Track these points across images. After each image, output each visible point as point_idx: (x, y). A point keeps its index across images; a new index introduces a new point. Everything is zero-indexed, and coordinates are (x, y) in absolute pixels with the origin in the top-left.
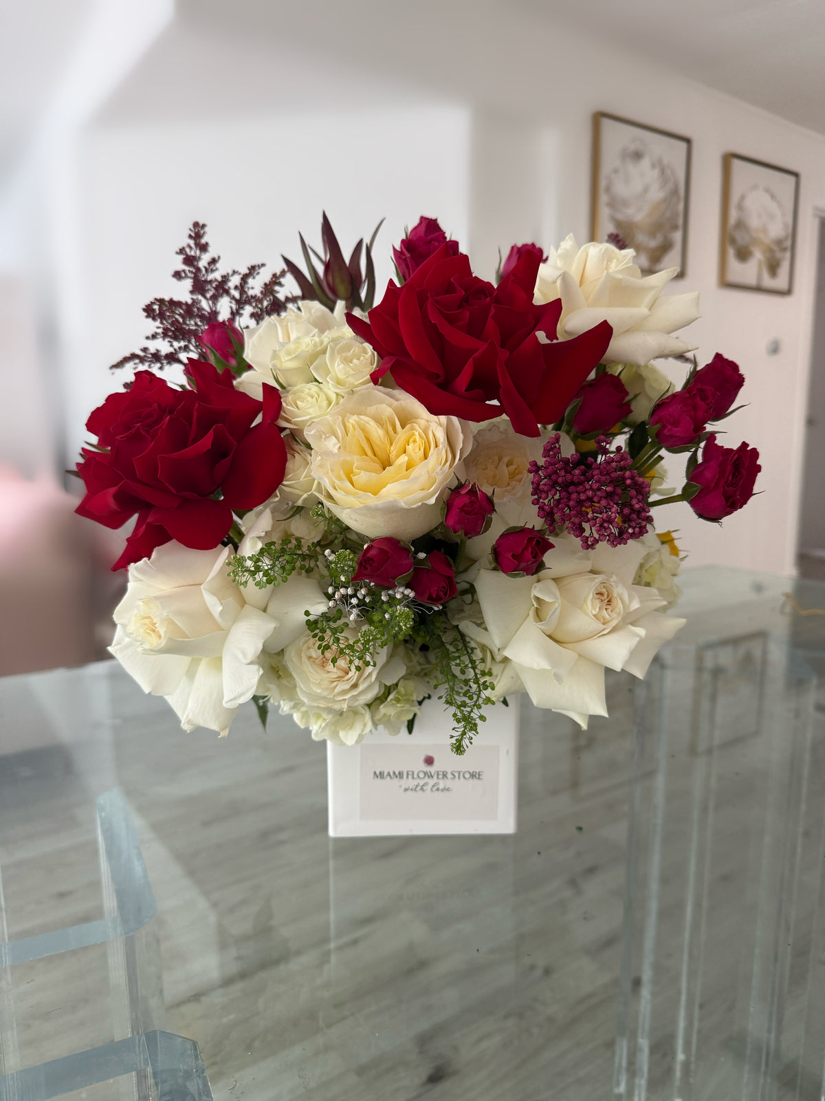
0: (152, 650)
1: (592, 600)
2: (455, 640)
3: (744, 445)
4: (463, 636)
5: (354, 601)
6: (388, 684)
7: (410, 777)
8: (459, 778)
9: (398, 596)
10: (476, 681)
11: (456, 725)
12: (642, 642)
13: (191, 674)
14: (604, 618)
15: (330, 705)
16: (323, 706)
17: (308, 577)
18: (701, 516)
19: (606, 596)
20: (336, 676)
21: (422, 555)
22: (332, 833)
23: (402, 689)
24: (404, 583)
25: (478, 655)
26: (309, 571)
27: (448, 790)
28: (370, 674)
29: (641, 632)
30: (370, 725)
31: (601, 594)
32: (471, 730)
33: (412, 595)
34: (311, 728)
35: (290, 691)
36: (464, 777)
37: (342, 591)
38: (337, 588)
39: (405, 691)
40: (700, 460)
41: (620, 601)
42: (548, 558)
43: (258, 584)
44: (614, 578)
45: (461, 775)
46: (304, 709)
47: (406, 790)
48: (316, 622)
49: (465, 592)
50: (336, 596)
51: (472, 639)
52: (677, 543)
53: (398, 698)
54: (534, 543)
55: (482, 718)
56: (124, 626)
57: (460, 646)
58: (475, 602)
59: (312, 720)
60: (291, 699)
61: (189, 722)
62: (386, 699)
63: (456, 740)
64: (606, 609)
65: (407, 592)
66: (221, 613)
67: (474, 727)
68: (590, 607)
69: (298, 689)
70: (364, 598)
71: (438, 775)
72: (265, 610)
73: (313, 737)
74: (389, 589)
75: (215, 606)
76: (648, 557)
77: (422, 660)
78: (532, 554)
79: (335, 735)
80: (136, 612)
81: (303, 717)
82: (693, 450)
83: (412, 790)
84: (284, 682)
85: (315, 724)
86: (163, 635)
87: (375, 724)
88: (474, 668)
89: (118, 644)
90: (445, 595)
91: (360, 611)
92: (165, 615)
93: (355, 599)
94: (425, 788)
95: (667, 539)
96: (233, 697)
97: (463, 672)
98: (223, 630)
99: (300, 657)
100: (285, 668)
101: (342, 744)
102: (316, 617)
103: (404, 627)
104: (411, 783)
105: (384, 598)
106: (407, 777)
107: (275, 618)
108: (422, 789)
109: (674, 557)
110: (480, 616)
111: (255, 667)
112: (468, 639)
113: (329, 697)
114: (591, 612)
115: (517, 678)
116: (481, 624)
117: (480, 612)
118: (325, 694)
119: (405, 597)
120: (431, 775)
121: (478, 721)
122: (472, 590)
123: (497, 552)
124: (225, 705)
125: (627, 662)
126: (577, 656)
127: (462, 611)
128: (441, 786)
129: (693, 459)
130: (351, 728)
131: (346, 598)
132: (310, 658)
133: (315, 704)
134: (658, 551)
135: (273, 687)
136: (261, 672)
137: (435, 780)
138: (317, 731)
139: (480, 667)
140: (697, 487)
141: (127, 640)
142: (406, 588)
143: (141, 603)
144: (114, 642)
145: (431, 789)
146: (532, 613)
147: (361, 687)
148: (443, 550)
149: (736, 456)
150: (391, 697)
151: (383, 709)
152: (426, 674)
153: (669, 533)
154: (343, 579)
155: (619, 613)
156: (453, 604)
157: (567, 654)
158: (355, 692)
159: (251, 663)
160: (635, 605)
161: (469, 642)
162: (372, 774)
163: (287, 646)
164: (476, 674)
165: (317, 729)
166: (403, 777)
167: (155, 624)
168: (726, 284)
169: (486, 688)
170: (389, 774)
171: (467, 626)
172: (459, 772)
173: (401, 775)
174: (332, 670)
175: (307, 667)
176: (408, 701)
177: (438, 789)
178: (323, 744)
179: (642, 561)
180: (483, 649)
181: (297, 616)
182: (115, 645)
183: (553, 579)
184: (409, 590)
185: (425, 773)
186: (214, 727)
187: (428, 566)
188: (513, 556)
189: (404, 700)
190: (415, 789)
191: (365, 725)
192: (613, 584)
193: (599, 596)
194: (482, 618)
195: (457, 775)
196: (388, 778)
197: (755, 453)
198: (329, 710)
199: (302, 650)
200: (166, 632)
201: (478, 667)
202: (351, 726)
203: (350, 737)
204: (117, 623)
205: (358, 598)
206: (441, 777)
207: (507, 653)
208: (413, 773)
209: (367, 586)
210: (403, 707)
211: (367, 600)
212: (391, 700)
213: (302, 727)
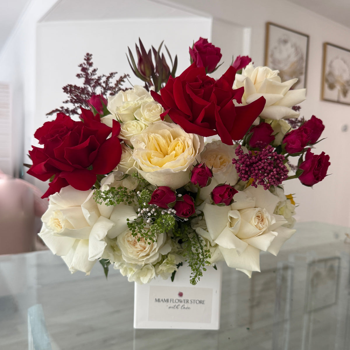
0: (58, 234)
1: (254, 218)
2: (194, 236)
3: (323, 153)
4: (197, 235)
5: (149, 214)
6: (163, 254)
7: (172, 302)
8: (194, 303)
9: (169, 213)
10: (203, 255)
11: (193, 272)
12: (276, 238)
13: (74, 247)
14: (260, 227)
15: (136, 263)
16: (133, 263)
17: (129, 205)
18: (304, 184)
19: (261, 217)
20: (139, 250)
21: (180, 195)
22: (135, 327)
23: (170, 258)
24: (171, 206)
25: (204, 243)
26: (130, 203)
27: (189, 308)
28: (155, 249)
29: (276, 234)
30: (154, 275)
31: (258, 217)
32: (200, 275)
33: (175, 212)
34: (128, 276)
35: (119, 257)
36: (196, 303)
37: (144, 209)
38: (142, 208)
39: (171, 259)
40: (304, 160)
41: (267, 220)
42: (235, 197)
43: (106, 204)
44: (265, 209)
45: (195, 302)
46: (125, 266)
47: (170, 308)
48: (131, 224)
49: (199, 215)
50: (141, 212)
51: (201, 236)
52: (294, 199)
53: (168, 262)
54: (229, 190)
55: (205, 270)
56: (46, 223)
57: (196, 239)
58: (203, 220)
59: (129, 271)
60: (119, 261)
61: (73, 268)
62: (162, 263)
63: (193, 278)
64: (261, 223)
65: (173, 211)
66: (90, 218)
67: (201, 274)
68: (253, 221)
69: (122, 255)
70: (154, 213)
71: (184, 301)
72: (109, 219)
73: (129, 280)
74: (165, 209)
75: (87, 214)
76: (280, 203)
77: (179, 247)
78: (228, 195)
79: (138, 279)
80: (51, 216)
81: (124, 271)
82: (301, 155)
83: (172, 307)
84: (116, 253)
85: (130, 273)
86: (63, 226)
87: (157, 274)
88: (202, 249)
89: (43, 232)
90: (190, 213)
91: (152, 219)
92: (64, 217)
93: (150, 213)
94: (178, 307)
95: (290, 197)
96: (93, 255)
97: (197, 250)
98: (90, 226)
99: (124, 241)
100: (117, 246)
101: (142, 283)
102: (132, 222)
103: (170, 223)
104: (172, 305)
105: (162, 213)
106: (171, 302)
107: (113, 222)
108: (177, 307)
109: (293, 205)
110: (205, 226)
111: (104, 242)
112: (199, 236)
113: (136, 259)
114: (254, 224)
115: (221, 254)
116: (206, 229)
117: (205, 224)
118: (135, 257)
119: (172, 213)
120: (181, 301)
121: (203, 271)
122: (202, 214)
123: (213, 194)
124: (89, 260)
125: (269, 247)
126: (248, 244)
127: (198, 223)
128: (186, 307)
129: (301, 159)
130: (146, 276)
131: (145, 213)
132: (129, 241)
133: (130, 262)
134: (285, 201)
135: (111, 255)
136: (106, 245)
137: (183, 304)
138: (130, 277)
139: (205, 248)
140: (302, 171)
141: (47, 230)
142: (172, 209)
143: (54, 213)
144: (41, 231)
145: (182, 307)
146: (228, 224)
147: (151, 255)
148: (189, 194)
149: (319, 158)
150: (164, 261)
151: (161, 267)
152: (180, 253)
153: (291, 195)
154: (145, 204)
155: (266, 225)
156: (193, 221)
157: (243, 243)
158: (148, 257)
159: (102, 240)
160: (274, 222)
161: (200, 238)
162: (154, 300)
163: (118, 236)
164: (202, 251)
165: (130, 276)
166: (168, 302)
167: (60, 222)
168: (324, 99)
169: (207, 257)
170: (162, 300)
171: (199, 230)
172: (194, 300)
173: (167, 301)
174: (139, 247)
175: (127, 245)
176: (172, 264)
177: (184, 308)
178: (133, 283)
179: (278, 205)
180: (206, 241)
181: (124, 221)
182: (41, 233)
183: (238, 210)
184: (174, 210)
185: (179, 300)
186: (84, 270)
187: (183, 200)
188: (220, 195)
189: (170, 263)
190: (174, 307)
191: (152, 275)
192: (264, 212)
193: (257, 218)
194: (206, 226)
195: (193, 301)
196: (162, 302)
197: (328, 157)
198: (136, 266)
199: (125, 238)
200: (64, 226)
201: (204, 248)
202: (146, 275)
203: (145, 280)
204: (43, 222)
205: (151, 213)
206: (186, 302)
207: (217, 242)
208: (173, 300)
209: (155, 208)
210: (170, 266)
211: (155, 214)
212: (164, 263)
213: (124, 275)
